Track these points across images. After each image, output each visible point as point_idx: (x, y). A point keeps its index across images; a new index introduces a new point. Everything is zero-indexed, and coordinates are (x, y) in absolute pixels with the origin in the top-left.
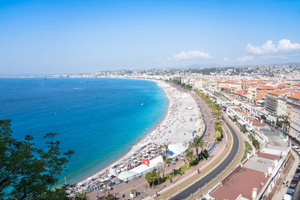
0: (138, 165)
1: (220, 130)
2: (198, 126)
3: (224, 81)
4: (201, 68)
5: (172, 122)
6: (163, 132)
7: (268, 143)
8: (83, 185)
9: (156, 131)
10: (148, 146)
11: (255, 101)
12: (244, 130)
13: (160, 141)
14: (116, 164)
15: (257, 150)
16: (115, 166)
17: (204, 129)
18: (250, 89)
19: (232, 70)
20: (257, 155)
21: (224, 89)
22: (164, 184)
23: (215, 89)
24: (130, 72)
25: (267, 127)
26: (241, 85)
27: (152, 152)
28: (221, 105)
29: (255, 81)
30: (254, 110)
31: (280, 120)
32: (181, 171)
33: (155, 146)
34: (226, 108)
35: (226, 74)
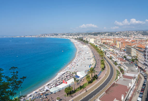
0: (61, 84)
1: (103, 64)
2: (92, 61)
3: (104, 39)
4: (93, 33)
5: (78, 60)
6: (74, 66)
7: (128, 70)
8: (31, 96)
9: (70, 65)
10: (66, 73)
11: (120, 49)
12: (115, 64)
13: (72, 71)
14: (49, 83)
15: (123, 74)
16: (48, 85)
17: (95, 64)
18: (118, 43)
19: (108, 33)
20: (123, 77)
21: (105, 43)
22: (75, 94)
23: (100, 43)
25: (127, 62)
26: (113, 41)
27: (68, 76)
28: (104, 51)
29: (120, 39)
30: (120, 53)
31: (133, 58)
32: (84, 86)
33: (70, 73)
34: (106, 52)
35: (105, 35)
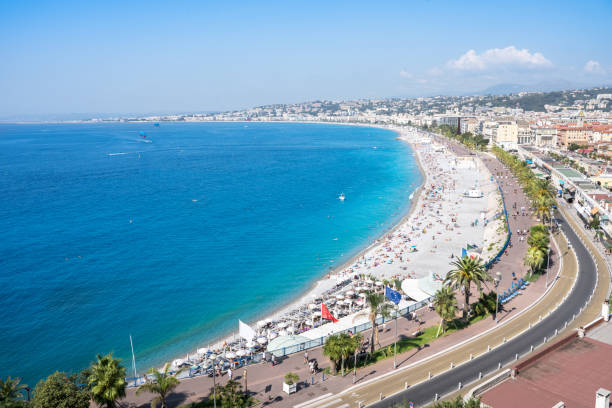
1: (542, 245)
2: (490, 237)
3: (580, 124)
4: (521, 94)
5: (421, 227)
6: (398, 251)
9: (379, 247)
10: (355, 282)
13: (386, 272)
14: (269, 320)
16: (267, 326)
19: (609, 96)
21: (577, 147)
22: (372, 367)
23: (552, 147)
24: (333, 108)
27: (362, 295)
28: (562, 186)
32: (420, 339)
33: (371, 282)
34: (573, 194)
35: (591, 107)
